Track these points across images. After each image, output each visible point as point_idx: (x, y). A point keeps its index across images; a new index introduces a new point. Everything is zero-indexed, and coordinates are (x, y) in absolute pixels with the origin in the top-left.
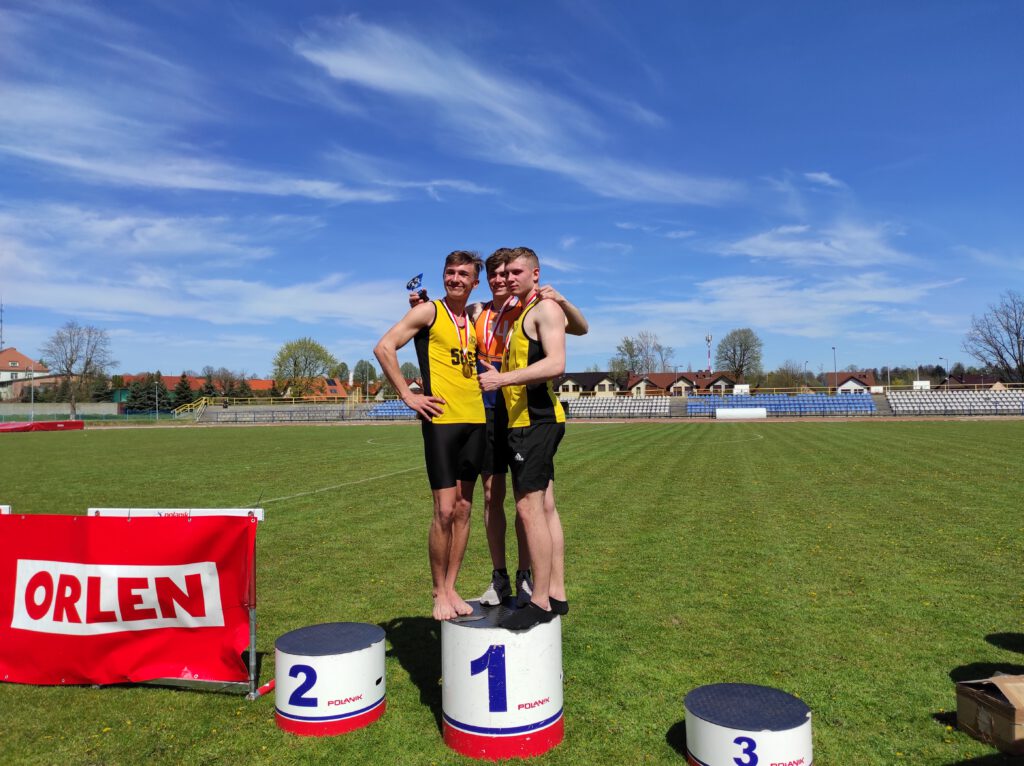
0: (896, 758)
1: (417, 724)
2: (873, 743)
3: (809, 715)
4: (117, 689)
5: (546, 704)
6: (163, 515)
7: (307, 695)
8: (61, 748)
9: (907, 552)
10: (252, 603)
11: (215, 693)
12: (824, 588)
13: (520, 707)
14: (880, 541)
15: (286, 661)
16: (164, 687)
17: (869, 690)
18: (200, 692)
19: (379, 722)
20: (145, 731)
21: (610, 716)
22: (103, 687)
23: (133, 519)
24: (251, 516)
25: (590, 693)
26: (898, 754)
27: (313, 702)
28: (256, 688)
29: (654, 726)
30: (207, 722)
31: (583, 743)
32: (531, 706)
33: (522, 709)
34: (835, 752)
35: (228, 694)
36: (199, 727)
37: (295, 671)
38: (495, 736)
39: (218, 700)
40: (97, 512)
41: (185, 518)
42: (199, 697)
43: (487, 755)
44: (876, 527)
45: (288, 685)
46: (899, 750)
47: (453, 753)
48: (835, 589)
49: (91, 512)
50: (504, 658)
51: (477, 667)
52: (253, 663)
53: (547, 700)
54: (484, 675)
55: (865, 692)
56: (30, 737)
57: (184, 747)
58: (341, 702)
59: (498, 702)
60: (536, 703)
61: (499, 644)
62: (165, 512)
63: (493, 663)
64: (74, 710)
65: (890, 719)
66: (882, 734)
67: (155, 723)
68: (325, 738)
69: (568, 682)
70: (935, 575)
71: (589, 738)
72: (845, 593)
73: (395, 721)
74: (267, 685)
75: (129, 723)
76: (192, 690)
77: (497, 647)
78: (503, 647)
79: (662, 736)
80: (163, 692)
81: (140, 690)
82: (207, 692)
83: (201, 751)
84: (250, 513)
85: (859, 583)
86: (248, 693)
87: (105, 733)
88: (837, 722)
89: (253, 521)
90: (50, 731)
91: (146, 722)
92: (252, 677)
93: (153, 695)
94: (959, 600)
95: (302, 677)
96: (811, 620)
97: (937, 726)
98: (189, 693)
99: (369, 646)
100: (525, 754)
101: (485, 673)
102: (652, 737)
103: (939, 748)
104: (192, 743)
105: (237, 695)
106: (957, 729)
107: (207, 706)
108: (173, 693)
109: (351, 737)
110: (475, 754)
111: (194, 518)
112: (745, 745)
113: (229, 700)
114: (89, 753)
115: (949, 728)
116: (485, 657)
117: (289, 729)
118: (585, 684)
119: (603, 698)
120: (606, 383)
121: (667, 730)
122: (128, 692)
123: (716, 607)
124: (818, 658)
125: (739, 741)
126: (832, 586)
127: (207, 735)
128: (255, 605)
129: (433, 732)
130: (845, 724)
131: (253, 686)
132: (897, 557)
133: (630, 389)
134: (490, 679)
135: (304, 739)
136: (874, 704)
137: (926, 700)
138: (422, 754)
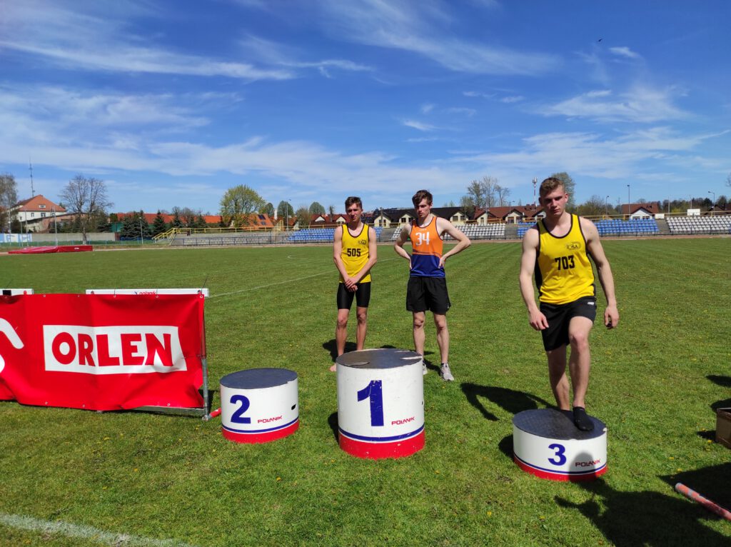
0: (668, 461)
1: (321, 436)
2: (652, 451)
3: (605, 430)
4: (114, 414)
5: (412, 421)
6: (138, 294)
7: (243, 415)
8: (76, 450)
9: (680, 325)
10: (204, 354)
11: (181, 416)
12: (617, 349)
13: (393, 423)
14: (659, 318)
15: (228, 392)
16: (146, 412)
17: (649, 416)
18: (171, 415)
19: (294, 434)
20: (133, 440)
21: (458, 432)
22: (104, 412)
23: (117, 295)
24: (200, 294)
25: (443, 416)
26: (671, 458)
27: (247, 421)
28: (209, 412)
29: (490, 439)
30: (175, 434)
31: (438, 449)
32: (401, 422)
33: (395, 425)
34: (624, 457)
35: (190, 416)
36: (170, 438)
37: (234, 399)
38: (375, 442)
39: (184, 420)
40: (92, 292)
41: (154, 295)
42: (170, 419)
43: (370, 456)
44: (657, 309)
45: (230, 409)
46: (671, 456)
47: (346, 454)
48: (626, 350)
49: (88, 292)
50: (381, 390)
51: (362, 395)
52: (206, 395)
53: (412, 419)
54: (367, 401)
55: (646, 418)
56: (56, 443)
57: (159, 450)
58: (267, 421)
59: (377, 419)
60: (404, 421)
61: (378, 379)
62: (139, 291)
63: (373, 393)
64: (85, 426)
65: (665, 435)
66: (659, 445)
67: (139, 435)
68: (257, 444)
69: (428, 409)
70: (700, 340)
71: (443, 445)
72: (633, 353)
73: (306, 433)
74: (217, 411)
75: (122, 435)
76: (165, 414)
77: (376, 382)
78: (381, 381)
79: (496, 445)
80: (144, 415)
81: (129, 414)
82: (176, 415)
83: (171, 453)
84: (199, 291)
85: (644, 346)
86: (203, 416)
87: (105, 441)
88: (625, 437)
89: (201, 297)
90: (69, 439)
91: (133, 434)
92: (206, 405)
93: (138, 417)
94: (718, 356)
95: (239, 404)
96: (607, 370)
97: (700, 440)
98: (162, 416)
99: (286, 383)
100: (397, 455)
101: (368, 400)
102: (489, 445)
103: (701, 455)
104: (164, 447)
105: (196, 417)
106: (716, 442)
107: (175, 424)
108: (152, 416)
109: (275, 444)
110: (361, 454)
111: (160, 295)
112: (557, 449)
113: (191, 421)
114: (94, 453)
115: (710, 441)
116: (368, 388)
117: (232, 439)
118: (440, 411)
119: (454, 420)
120: (458, 215)
121: (499, 441)
122: (121, 415)
123: (537, 362)
124: (611, 395)
125: (552, 446)
126: (623, 348)
127: (175, 443)
128: (206, 356)
129: (332, 441)
130: (631, 438)
131: (207, 411)
132: (672, 328)
133: (476, 219)
134: (372, 405)
135: (242, 445)
136: (653, 425)
137: (693, 424)
138: (324, 455)
